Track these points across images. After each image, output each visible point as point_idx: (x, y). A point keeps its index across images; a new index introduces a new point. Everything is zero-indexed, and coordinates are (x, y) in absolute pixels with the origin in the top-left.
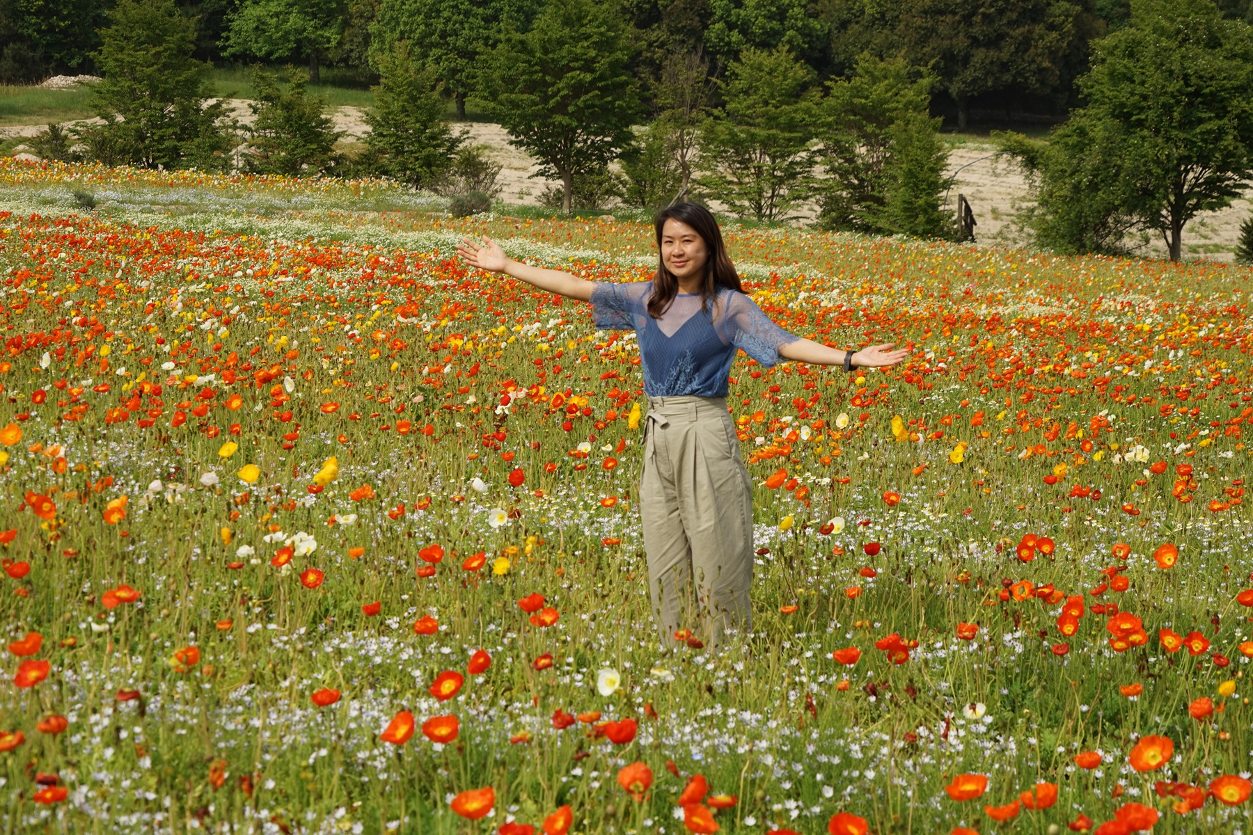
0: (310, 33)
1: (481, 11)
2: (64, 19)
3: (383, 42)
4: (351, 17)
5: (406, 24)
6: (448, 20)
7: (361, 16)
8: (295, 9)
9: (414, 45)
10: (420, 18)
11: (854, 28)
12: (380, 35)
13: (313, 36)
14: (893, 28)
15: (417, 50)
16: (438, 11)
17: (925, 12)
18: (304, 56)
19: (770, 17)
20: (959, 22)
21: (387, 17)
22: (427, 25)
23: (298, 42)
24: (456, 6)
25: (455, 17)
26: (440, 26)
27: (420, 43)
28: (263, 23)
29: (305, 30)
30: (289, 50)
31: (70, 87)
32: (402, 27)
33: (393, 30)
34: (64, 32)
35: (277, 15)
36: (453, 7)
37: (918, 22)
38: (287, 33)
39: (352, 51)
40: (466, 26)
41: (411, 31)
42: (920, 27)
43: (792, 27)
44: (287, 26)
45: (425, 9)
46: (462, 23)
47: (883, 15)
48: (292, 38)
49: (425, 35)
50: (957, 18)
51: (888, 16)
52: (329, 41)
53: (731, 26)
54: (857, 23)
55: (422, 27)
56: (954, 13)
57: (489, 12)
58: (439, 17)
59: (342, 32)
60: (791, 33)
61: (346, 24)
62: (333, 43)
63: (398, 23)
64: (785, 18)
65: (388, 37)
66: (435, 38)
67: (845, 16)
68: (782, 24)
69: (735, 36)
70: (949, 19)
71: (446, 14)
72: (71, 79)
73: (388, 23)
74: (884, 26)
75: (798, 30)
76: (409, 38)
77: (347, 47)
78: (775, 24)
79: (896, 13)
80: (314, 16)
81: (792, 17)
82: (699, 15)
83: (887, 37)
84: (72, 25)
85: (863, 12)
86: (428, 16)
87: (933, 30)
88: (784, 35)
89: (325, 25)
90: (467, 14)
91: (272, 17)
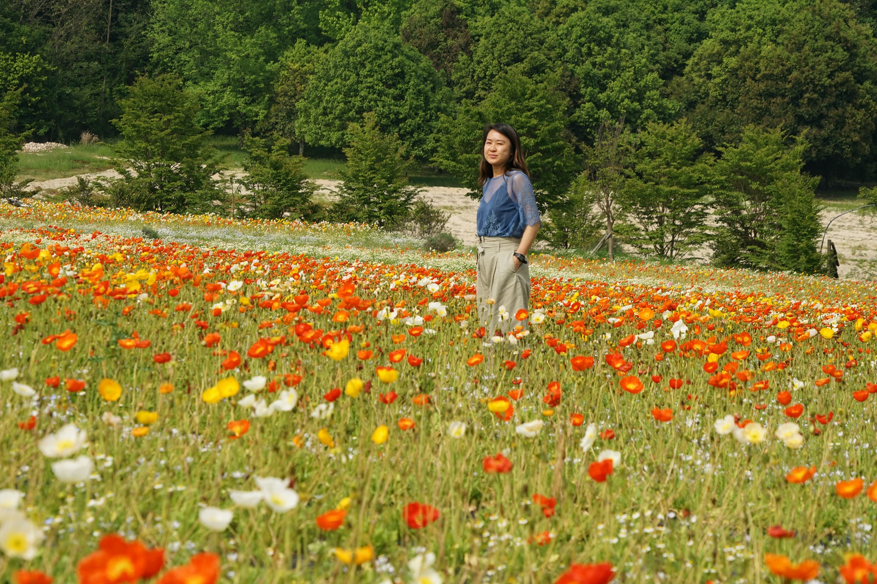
0: (242, 107)
1: (392, 91)
2: (35, 95)
3: (308, 116)
4: (277, 95)
5: (328, 102)
6: (364, 99)
7: (286, 95)
8: (229, 89)
9: (335, 118)
10: (340, 97)
11: (701, 108)
12: (306, 110)
13: (244, 111)
14: (733, 108)
15: (337, 122)
16: (356, 91)
17: (760, 95)
18: (235, 126)
19: (632, 98)
20: (788, 103)
21: (312, 96)
22: (346, 103)
23: (230, 115)
24: (372, 87)
25: (370, 96)
26: (358, 104)
27: (339, 117)
28: (203, 100)
29: (237, 105)
30: (224, 122)
31: (40, 152)
32: (325, 104)
33: (318, 106)
34: (35, 106)
35: (213, 93)
36: (368, 87)
37: (755, 103)
38: (222, 108)
39: (277, 123)
40: (379, 103)
41: (332, 108)
42: (756, 107)
43: (648, 107)
44: (222, 102)
45: (344, 89)
46: (376, 101)
47: (724, 97)
48: (226, 112)
49: (344, 112)
50: (786, 100)
51: (729, 98)
52: (257, 115)
53: (599, 106)
54: (703, 103)
55: (342, 105)
56: (783, 96)
57: (397, 92)
58: (356, 96)
59: (268, 108)
60: (648, 111)
61: (272, 101)
62: (261, 117)
63: (322, 101)
64: (643, 98)
65: (313, 112)
66: (352, 113)
67: (692, 97)
68: (641, 104)
69: (604, 113)
70: (779, 100)
71: (363, 93)
72: (41, 146)
73: (313, 101)
74: (725, 106)
75: (654, 108)
76: (331, 113)
77: (273, 120)
78: (636, 104)
79: (735, 96)
80: (244, 93)
81: (649, 98)
82: (571, 96)
83: (728, 116)
84: (41, 101)
85: (707, 95)
86: (347, 95)
87: (767, 110)
88: (642, 113)
89: (253, 101)
90: (380, 94)
91: (209, 95)
